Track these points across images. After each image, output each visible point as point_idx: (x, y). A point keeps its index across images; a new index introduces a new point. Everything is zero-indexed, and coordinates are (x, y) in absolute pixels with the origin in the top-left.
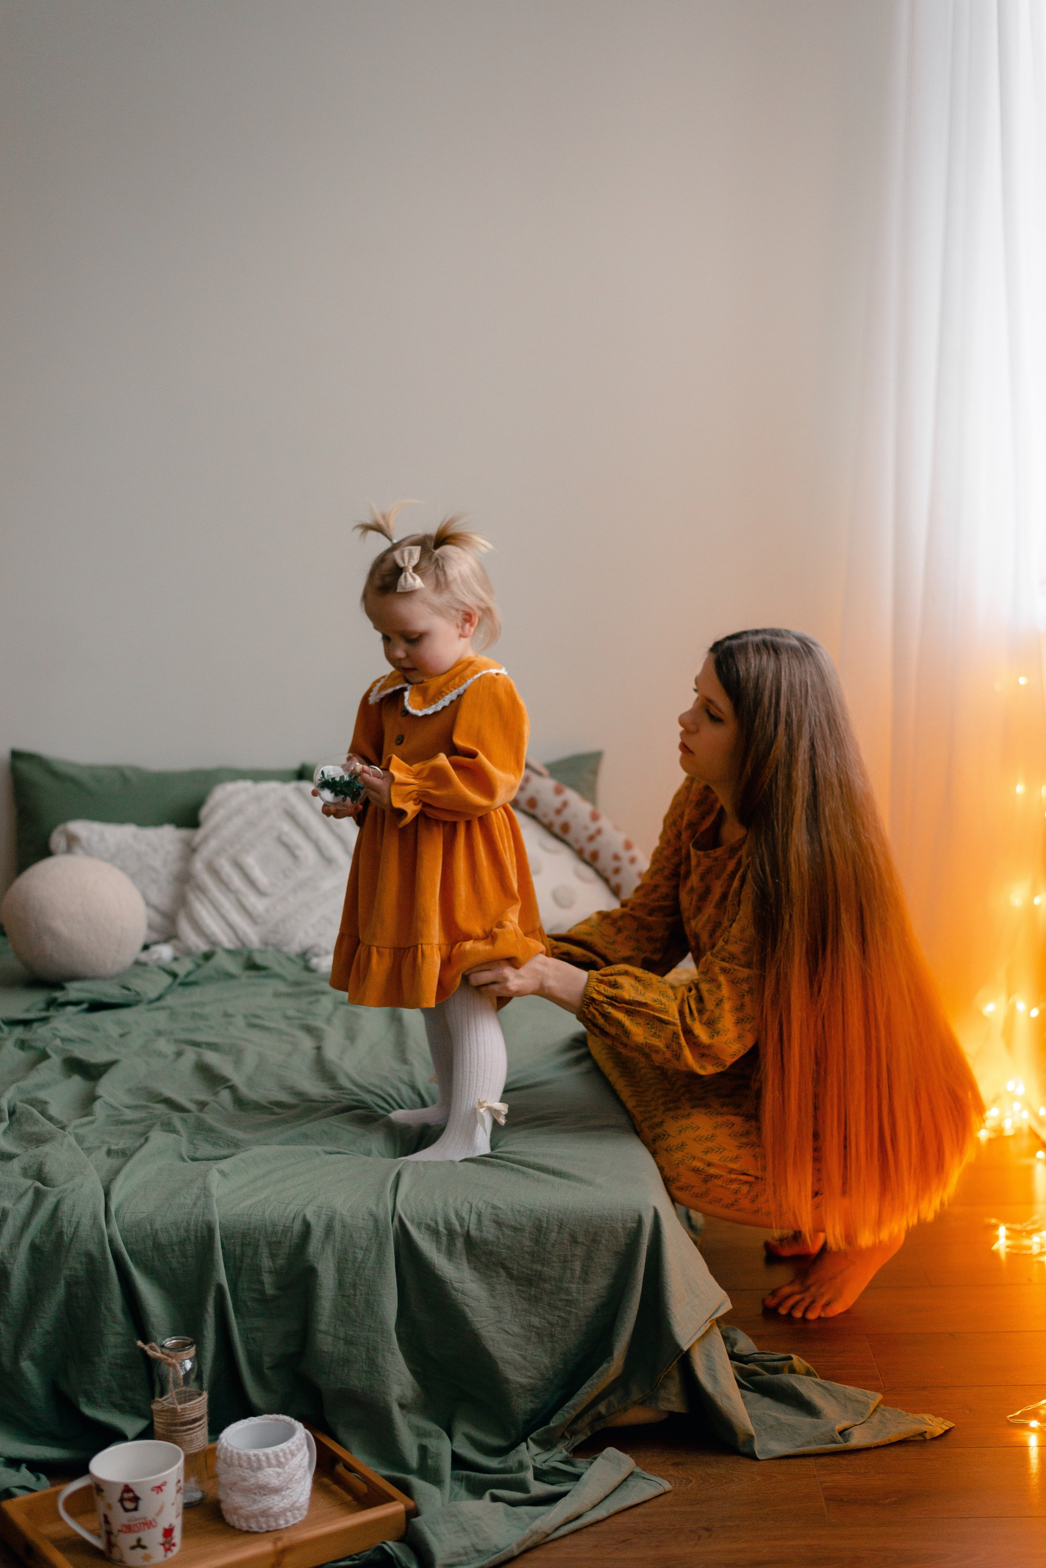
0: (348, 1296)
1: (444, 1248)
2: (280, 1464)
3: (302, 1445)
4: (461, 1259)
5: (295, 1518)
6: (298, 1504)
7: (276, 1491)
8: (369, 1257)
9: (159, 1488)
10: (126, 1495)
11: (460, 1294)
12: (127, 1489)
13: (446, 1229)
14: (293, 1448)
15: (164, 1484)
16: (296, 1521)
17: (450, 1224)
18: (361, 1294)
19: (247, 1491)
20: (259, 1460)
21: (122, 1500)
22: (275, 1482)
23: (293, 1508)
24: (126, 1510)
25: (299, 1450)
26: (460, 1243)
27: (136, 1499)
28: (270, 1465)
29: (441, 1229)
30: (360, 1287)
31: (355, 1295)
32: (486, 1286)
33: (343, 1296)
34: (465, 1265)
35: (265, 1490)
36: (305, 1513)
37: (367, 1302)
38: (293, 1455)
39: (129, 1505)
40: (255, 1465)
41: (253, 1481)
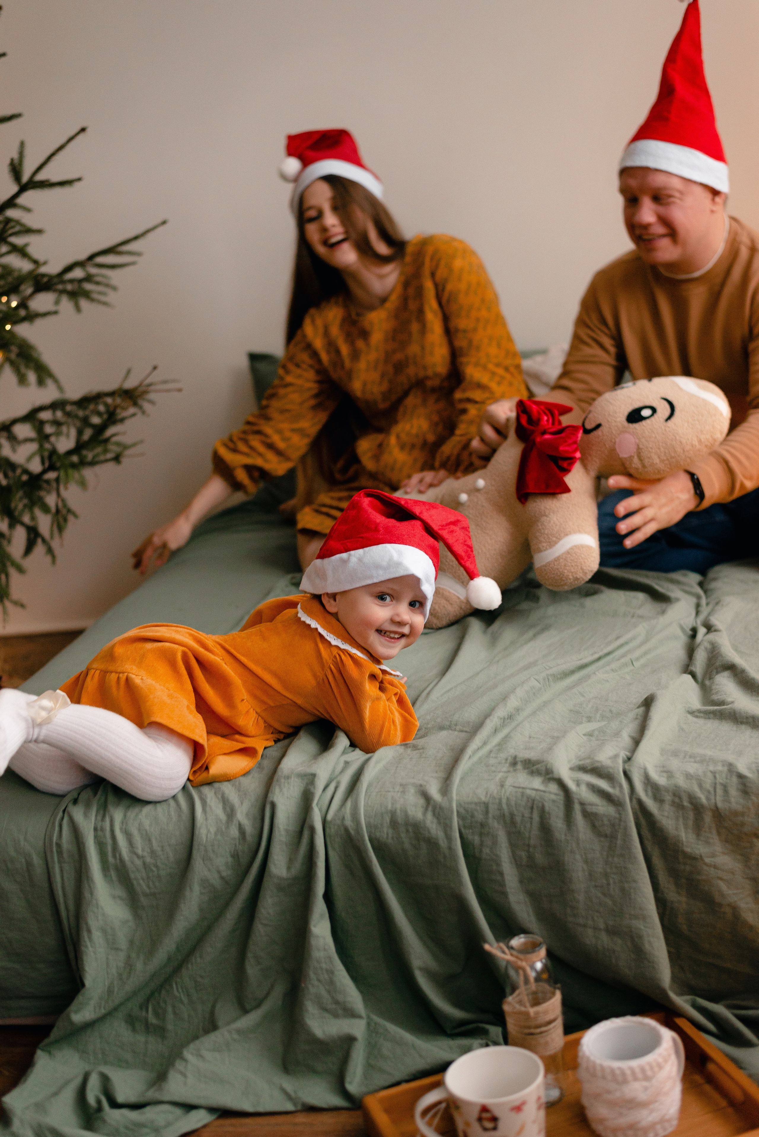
0: (602, 887)
1: (691, 823)
2: (647, 1078)
3: (669, 1055)
4: (711, 832)
5: (665, 1129)
6: (667, 1117)
7: (643, 1105)
8: (616, 844)
9: (518, 1109)
10: (485, 1115)
11: (712, 869)
12: (484, 1109)
13: (691, 803)
14: (660, 1060)
15: (524, 1103)
16: (666, 1133)
17: (695, 798)
18: (614, 883)
19: (613, 1104)
20: (623, 1074)
21: (480, 1119)
22: (642, 1096)
23: (662, 1121)
24: (485, 1129)
25: (666, 1061)
26: (708, 818)
27: (494, 1119)
28: (636, 1079)
29: (686, 804)
30: (613, 876)
31: (609, 884)
32: (739, 857)
33: (596, 886)
34: (715, 839)
35: (632, 1104)
36: (675, 1123)
37: (623, 890)
38: (660, 1067)
39: (489, 1125)
40: (620, 1079)
41: (618, 1094)
